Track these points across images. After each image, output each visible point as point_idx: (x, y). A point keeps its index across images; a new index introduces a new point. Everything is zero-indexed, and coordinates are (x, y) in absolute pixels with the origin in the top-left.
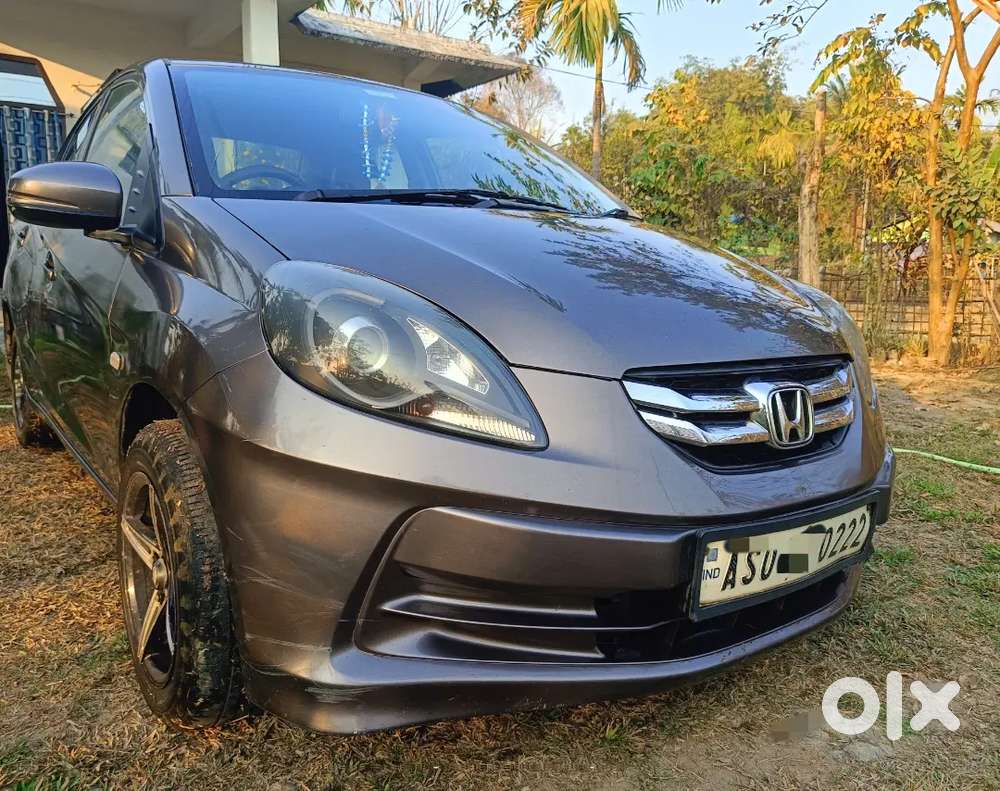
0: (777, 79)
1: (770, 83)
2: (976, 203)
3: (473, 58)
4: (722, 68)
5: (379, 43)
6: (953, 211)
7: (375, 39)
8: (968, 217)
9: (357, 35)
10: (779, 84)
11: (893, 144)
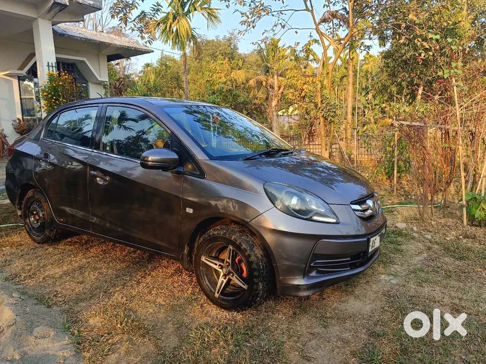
0: (234, 46)
1: (232, 47)
2: (335, 112)
3: (133, 46)
4: (211, 39)
5: (92, 40)
6: (328, 114)
7: (89, 38)
8: (333, 117)
9: (81, 36)
10: (236, 48)
11: (305, 90)
